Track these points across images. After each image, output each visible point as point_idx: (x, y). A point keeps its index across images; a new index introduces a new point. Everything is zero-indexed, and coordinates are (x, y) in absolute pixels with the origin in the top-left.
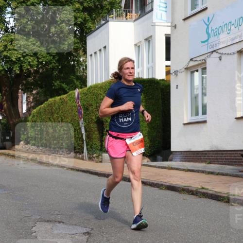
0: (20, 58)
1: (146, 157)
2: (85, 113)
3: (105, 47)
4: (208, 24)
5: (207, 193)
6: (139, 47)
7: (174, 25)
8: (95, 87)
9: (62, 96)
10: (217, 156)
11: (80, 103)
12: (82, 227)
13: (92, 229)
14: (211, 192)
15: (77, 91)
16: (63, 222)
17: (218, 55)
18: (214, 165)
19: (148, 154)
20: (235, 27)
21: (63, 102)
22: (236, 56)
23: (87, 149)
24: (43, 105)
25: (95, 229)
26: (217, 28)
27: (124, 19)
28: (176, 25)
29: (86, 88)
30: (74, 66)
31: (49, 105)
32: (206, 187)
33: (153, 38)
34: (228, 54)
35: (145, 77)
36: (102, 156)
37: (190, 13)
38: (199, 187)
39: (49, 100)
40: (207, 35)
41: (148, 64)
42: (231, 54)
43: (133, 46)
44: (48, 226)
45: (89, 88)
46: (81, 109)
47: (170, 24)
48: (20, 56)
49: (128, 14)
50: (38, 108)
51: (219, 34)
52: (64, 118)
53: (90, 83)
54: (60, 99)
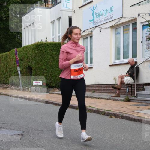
1: (57, 88)
2: (21, 63)
4: (93, 10)
5: (92, 109)
6: (53, 23)
7: (74, 11)
8: (27, 47)
10: (99, 88)
11: (17, 57)
12: (18, 131)
13: (24, 132)
14: (95, 109)
15: (16, 50)
16: (6, 128)
17: (100, 29)
18: (97, 93)
19: (58, 87)
20: (109, 13)
21: (7, 56)
22: (110, 29)
25: (26, 132)
26: (98, 13)
28: (75, 11)
29: (21, 48)
32: (92, 106)
33: (61, 18)
34: (105, 28)
35: (57, 41)
37: (83, 4)
38: (88, 106)
40: (93, 17)
42: (106, 28)
43: (50, 23)
45: (23, 48)
46: (18, 60)
47: (71, 10)
49: (47, 4)
51: (100, 16)
52: (8, 65)
54: (6, 54)
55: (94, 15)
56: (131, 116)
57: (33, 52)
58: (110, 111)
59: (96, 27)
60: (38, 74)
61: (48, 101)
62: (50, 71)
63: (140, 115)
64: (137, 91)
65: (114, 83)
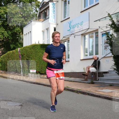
2: (22, 57)
3: (30, 32)
4: (70, 24)
6: (44, 32)
8: (26, 47)
10: (73, 75)
11: (20, 54)
12: (19, 103)
13: (23, 104)
14: (70, 89)
15: (19, 49)
16: (11, 101)
17: (74, 36)
18: (72, 78)
21: (13, 53)
22: (81, 36)
24: (5, 54)
25: (24, 104)
27: (38, 21)
28: (58, 24)
29: (23, 48)
30: (18, 39)
31: (8, 54)
32: (69, 87)
33: (49, 28)
34: (78, 35)
35: (46, 43)
37: (63, 19)
38: (66, 87)
39: (8, 52)
40: (70, 28)
41: (47, 38)
42: (79, 35)
43: (42, 32)
44: (5, 102)
45: (24, 48)
46: (20, 56)
47: (56, 23)
49: (40, 19)
50: (3, 55)
53: (24, 46)
54: (12, 52)
55: (71, 27)
56: (95, 94)
57: (30, 51)
58: (80, 90)
59: (72, 34)
61: (40, 83)
62: (42, 63)
63: (100, 93)
64: (98, 77)
65: (84, 71)
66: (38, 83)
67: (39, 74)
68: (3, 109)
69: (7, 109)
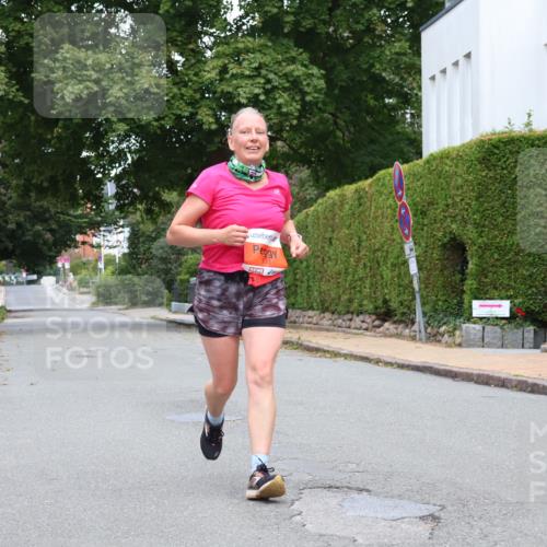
0: (257, 95)
2: (417, 222)
3: (468, 56)
8: (444, 156)
9: (360, 183)
11: (404, 200)
12: (416, 502)
13: (443, 508)
16: (368, 491)
21: (361, 197)
23: (424, 314)
24: (312, 208)
25: (449, 508)
29: (420, 162)
31: (328, 206)
36: (461, 330)
39: (328, 194)
44: (332, 499)
45: (428, 162)
46: (407, 213)
48: (257, 91)
52: (364, 237)
54: (356, 190)
57: (471, 178)
60: (494, 269)
66: (530, 381)
67: (532, 328)
68: (321, 535)
69: (345, 538)
